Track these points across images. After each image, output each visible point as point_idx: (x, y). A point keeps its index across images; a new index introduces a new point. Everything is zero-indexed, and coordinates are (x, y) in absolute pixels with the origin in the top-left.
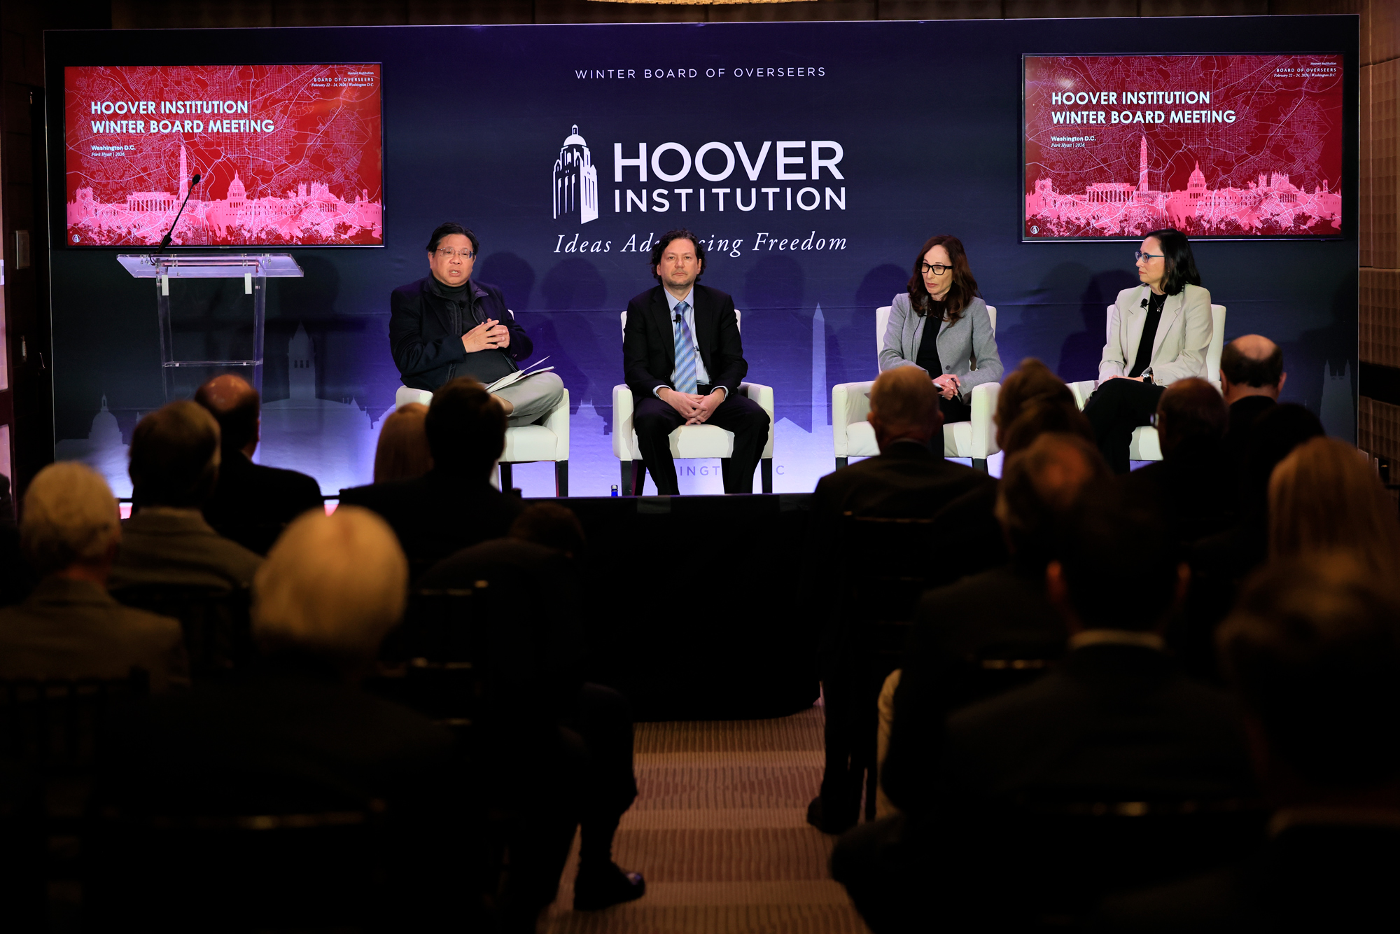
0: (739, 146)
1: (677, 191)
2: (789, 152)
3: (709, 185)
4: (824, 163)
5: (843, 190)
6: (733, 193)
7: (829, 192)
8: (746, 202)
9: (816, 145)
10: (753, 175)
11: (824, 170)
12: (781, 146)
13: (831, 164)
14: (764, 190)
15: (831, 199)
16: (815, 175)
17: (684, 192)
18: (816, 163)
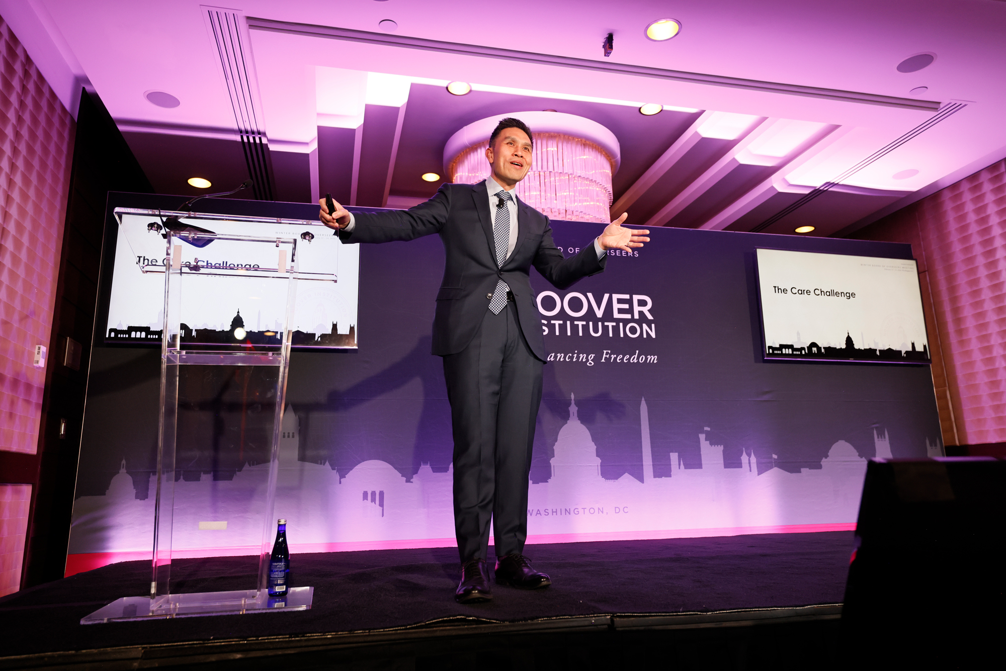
0: (590, 295)
1: (553, 322)
2: (620, 301)
3: (573, 319)
4: (641, 309)
5: (653, 325)
6: (588, 325)
7: (645, 326)
8: (596, 331)
9: (636, 298)
10: (599, 314)
11: (641, 313)
12: (615, 297)
13: (645, 310)
14: (606, 324)
15: (647, 331)
16: (636, 316)
17: (557, 323)
18: (637, 309)
